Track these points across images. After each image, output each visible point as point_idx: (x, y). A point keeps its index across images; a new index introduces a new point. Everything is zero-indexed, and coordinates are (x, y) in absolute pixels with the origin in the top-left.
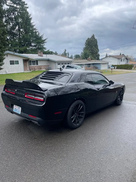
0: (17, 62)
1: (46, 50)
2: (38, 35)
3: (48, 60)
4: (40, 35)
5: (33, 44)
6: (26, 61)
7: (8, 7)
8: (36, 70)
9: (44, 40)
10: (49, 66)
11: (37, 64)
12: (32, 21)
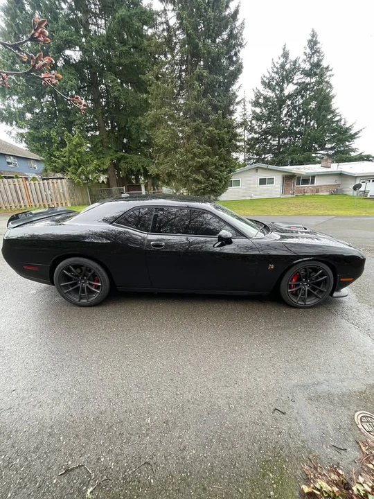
0: (271, 181)
1: (356, 154)
2: (344, 125)
3: (341, 175)
4: (347, 126)
5: (328, 146)
6: (289, 178)
7: (296, 87)
8: (306, 194)
9: (356, 134)
10: (339, 185)
11: (313, 183)
12: (333, 101)
